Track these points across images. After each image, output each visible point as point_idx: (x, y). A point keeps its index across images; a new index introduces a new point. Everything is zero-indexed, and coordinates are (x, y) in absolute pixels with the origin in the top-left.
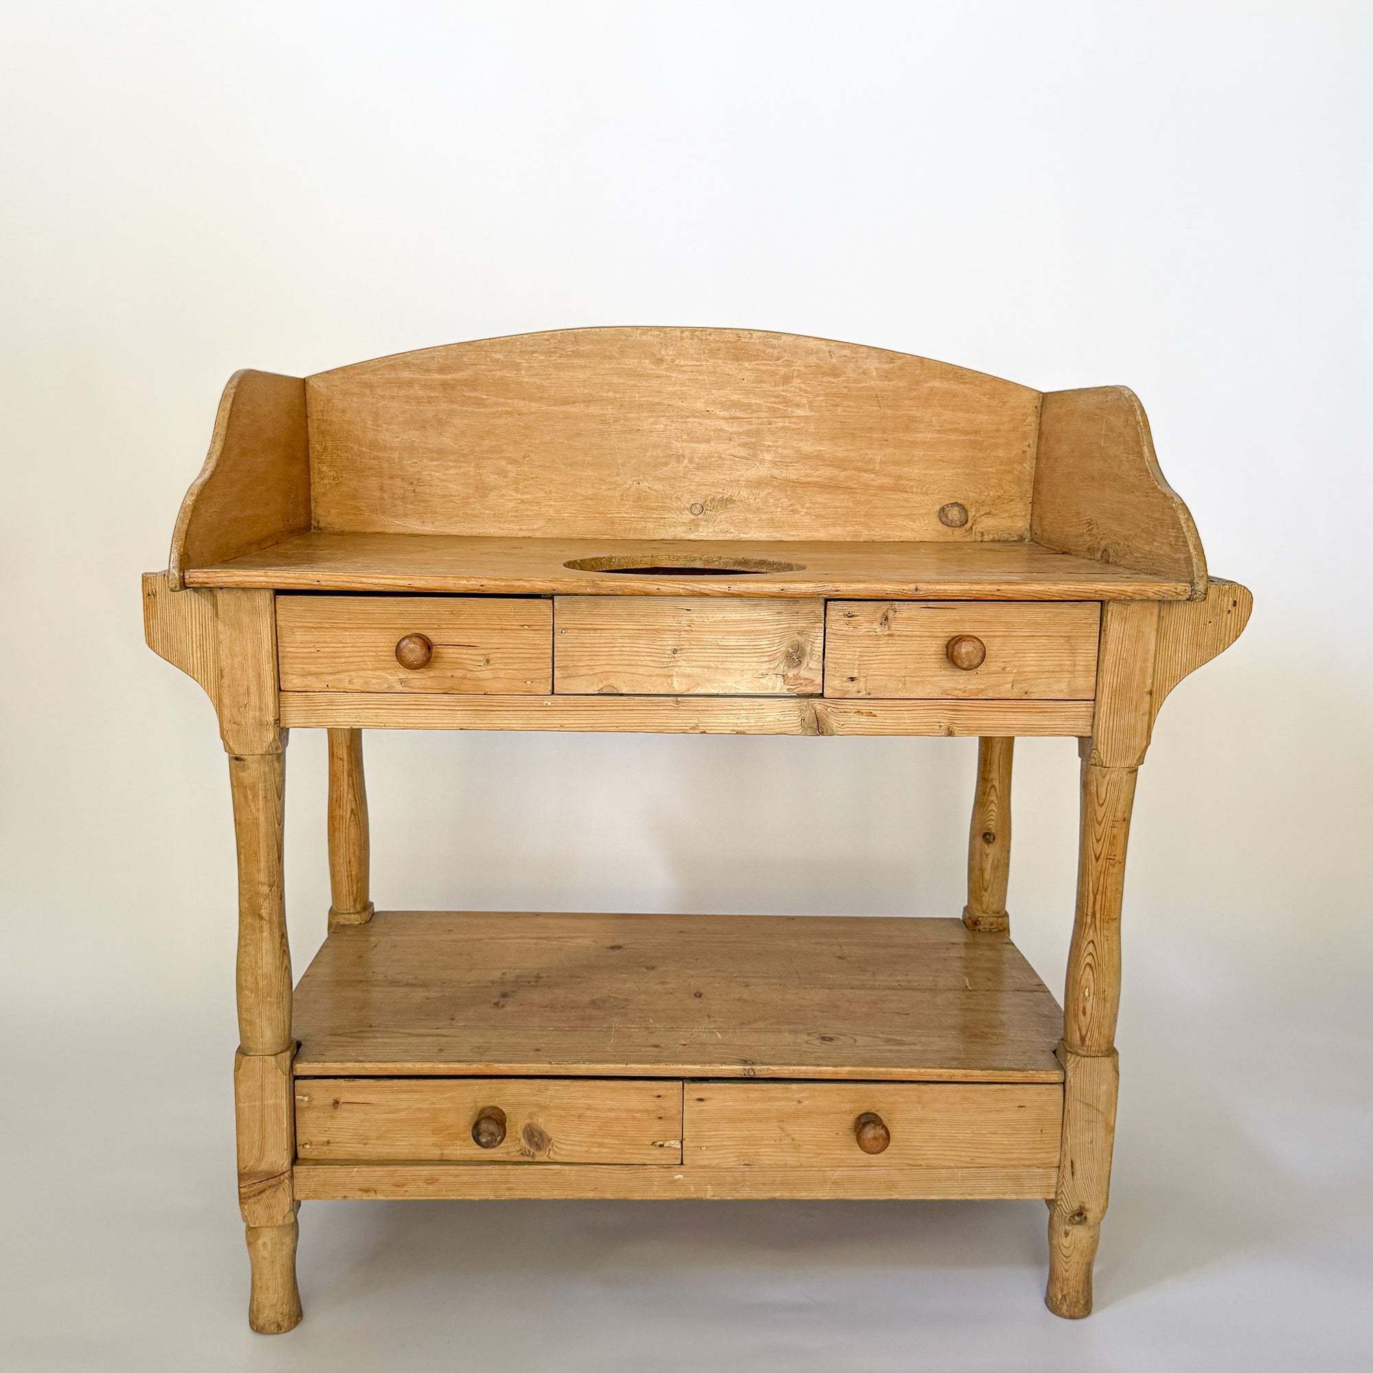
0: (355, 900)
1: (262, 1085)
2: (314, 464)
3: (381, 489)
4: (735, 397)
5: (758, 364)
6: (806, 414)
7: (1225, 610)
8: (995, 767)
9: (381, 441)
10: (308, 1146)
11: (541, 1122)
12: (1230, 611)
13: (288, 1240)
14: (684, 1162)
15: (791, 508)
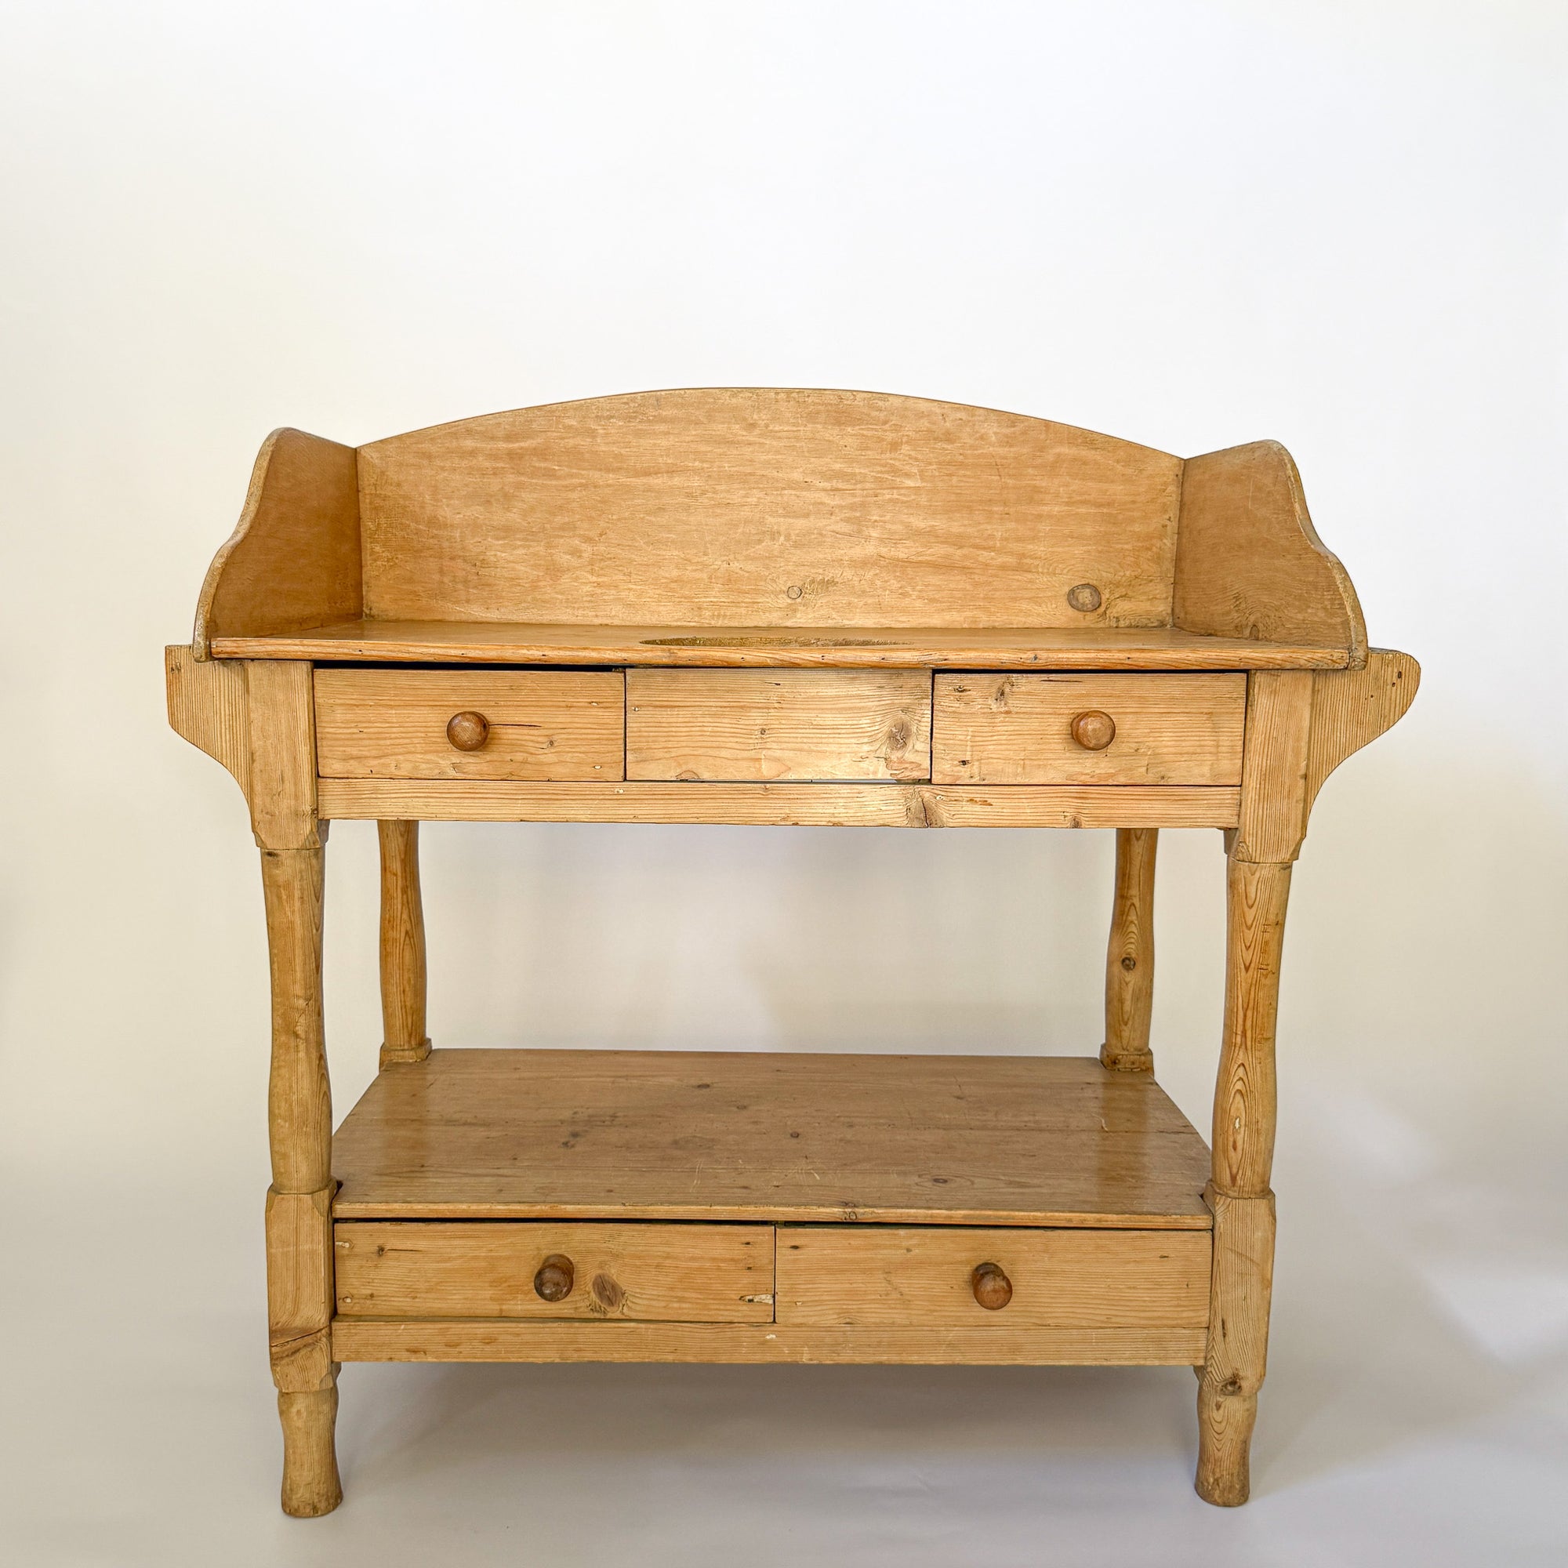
0: (410, 1035)
1: (296, 1228)
2: (367, 544)
3: (441, 572)
4: (837, 466)
5: (862, 429)
6: (917, 485)
7: (1389, 682)
8: (1134, 881)
9: (441, 518)
10: (348, 1300)
11: (613, 1272)
12: (1394, 684)
13: (326, 1408)
14: (777, 1321)
15: (900, 591)
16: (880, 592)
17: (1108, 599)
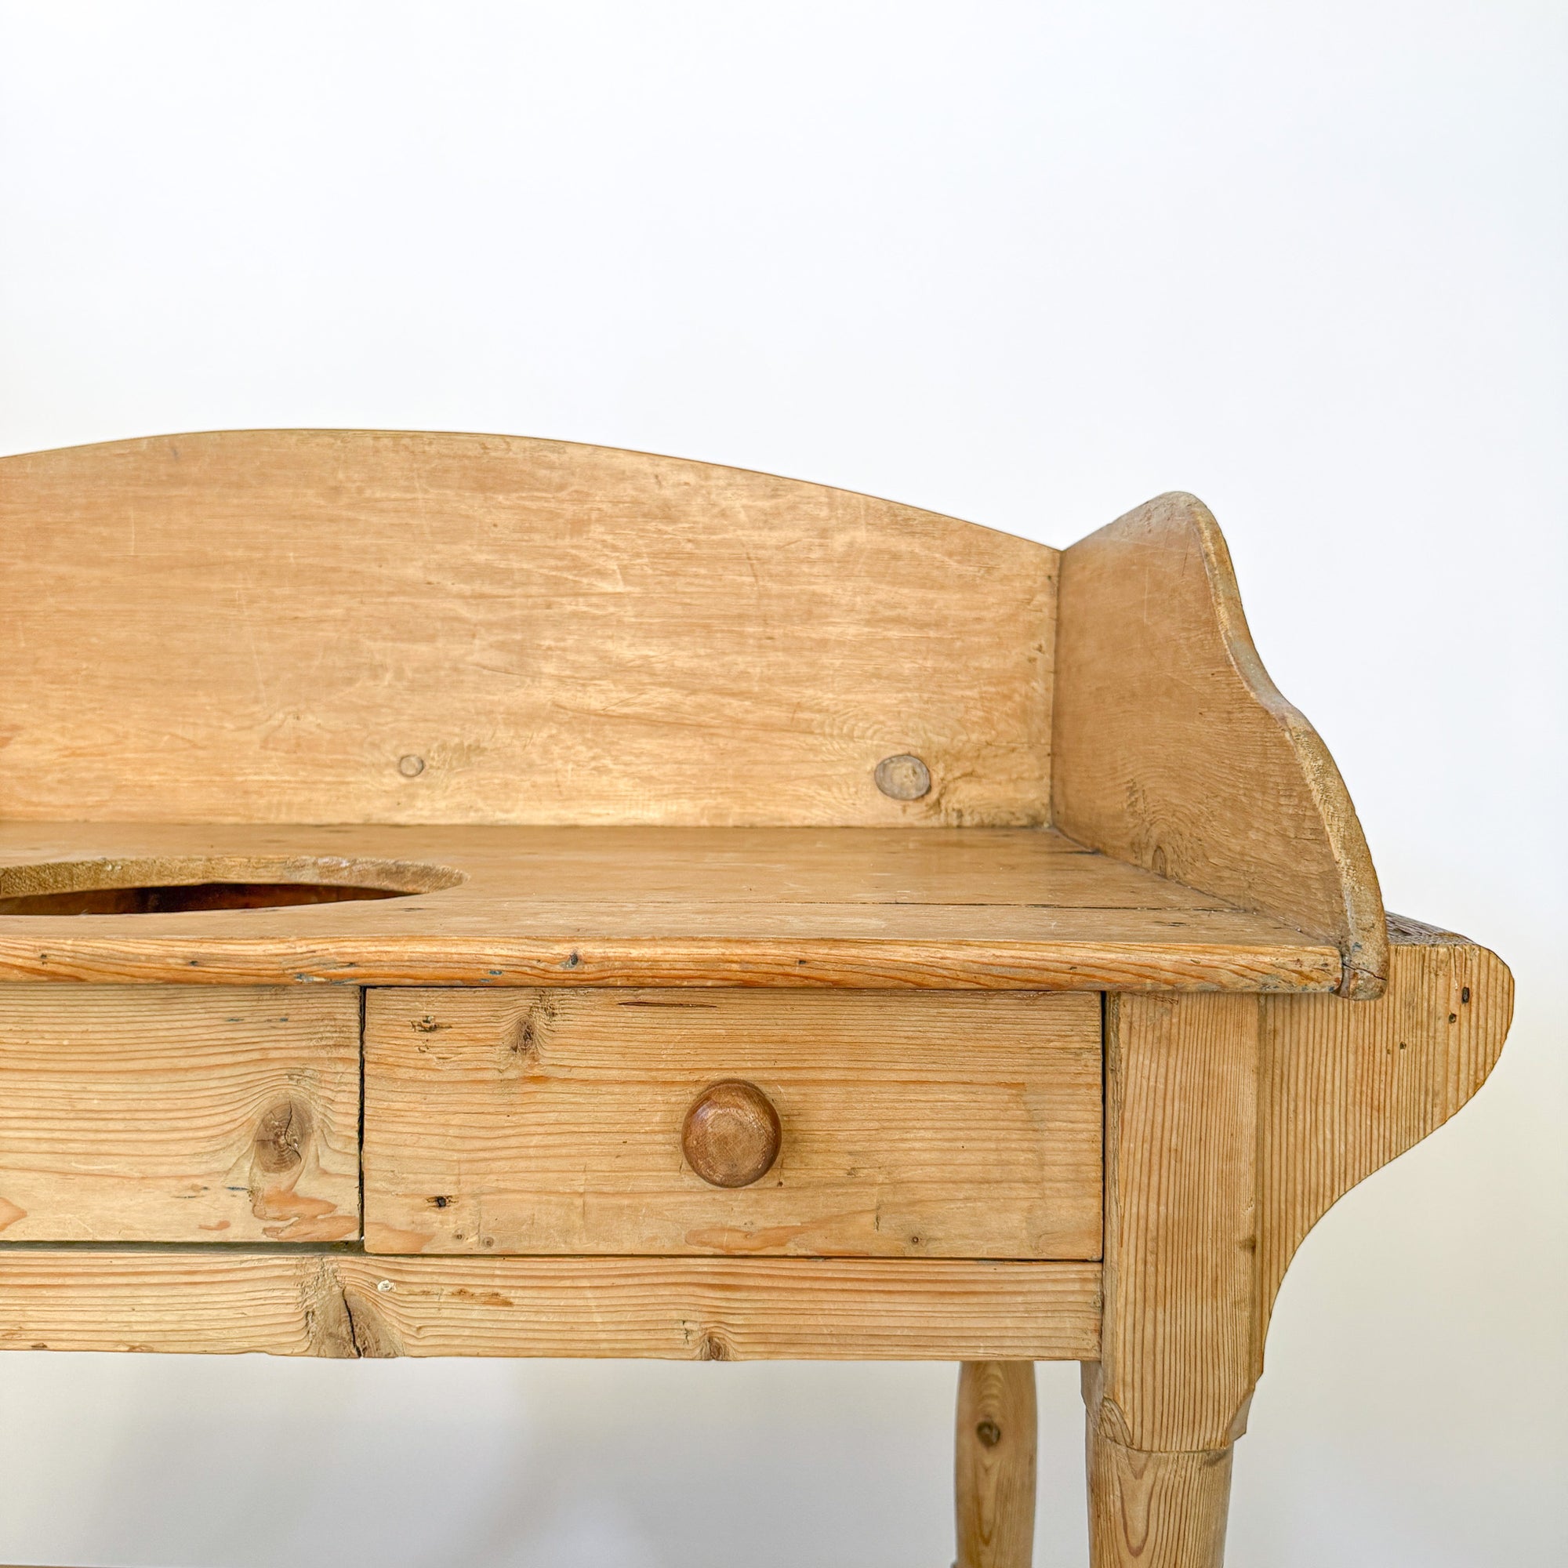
4: (481, 558)
5: (522, 498)
6: (618, 590)
7: (1440, 1010)
12: (1453, 1016)
16: (559, 764)
17: (943, 779)
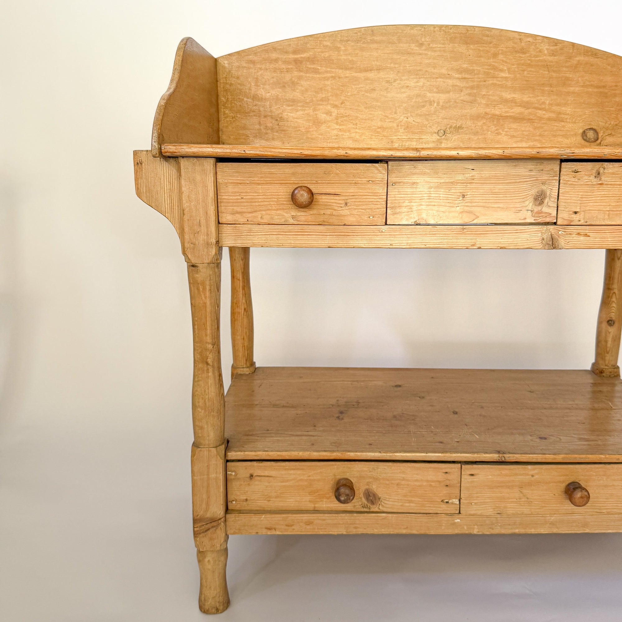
0: (246, 360)
1: (208, 466)
2: (222, 110)
3: (260, 124)
4: (465, 66)
5: (478, 46)
6: (506, 76)
8: (616, 281)
9: (259, 96)
10: (234, 502)
11: (374, 487)
13: (223, 558)
14: (461, 512)
15: (496, 132)
17: (602, 136)
